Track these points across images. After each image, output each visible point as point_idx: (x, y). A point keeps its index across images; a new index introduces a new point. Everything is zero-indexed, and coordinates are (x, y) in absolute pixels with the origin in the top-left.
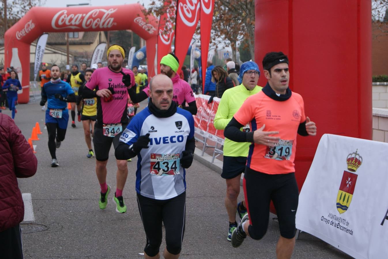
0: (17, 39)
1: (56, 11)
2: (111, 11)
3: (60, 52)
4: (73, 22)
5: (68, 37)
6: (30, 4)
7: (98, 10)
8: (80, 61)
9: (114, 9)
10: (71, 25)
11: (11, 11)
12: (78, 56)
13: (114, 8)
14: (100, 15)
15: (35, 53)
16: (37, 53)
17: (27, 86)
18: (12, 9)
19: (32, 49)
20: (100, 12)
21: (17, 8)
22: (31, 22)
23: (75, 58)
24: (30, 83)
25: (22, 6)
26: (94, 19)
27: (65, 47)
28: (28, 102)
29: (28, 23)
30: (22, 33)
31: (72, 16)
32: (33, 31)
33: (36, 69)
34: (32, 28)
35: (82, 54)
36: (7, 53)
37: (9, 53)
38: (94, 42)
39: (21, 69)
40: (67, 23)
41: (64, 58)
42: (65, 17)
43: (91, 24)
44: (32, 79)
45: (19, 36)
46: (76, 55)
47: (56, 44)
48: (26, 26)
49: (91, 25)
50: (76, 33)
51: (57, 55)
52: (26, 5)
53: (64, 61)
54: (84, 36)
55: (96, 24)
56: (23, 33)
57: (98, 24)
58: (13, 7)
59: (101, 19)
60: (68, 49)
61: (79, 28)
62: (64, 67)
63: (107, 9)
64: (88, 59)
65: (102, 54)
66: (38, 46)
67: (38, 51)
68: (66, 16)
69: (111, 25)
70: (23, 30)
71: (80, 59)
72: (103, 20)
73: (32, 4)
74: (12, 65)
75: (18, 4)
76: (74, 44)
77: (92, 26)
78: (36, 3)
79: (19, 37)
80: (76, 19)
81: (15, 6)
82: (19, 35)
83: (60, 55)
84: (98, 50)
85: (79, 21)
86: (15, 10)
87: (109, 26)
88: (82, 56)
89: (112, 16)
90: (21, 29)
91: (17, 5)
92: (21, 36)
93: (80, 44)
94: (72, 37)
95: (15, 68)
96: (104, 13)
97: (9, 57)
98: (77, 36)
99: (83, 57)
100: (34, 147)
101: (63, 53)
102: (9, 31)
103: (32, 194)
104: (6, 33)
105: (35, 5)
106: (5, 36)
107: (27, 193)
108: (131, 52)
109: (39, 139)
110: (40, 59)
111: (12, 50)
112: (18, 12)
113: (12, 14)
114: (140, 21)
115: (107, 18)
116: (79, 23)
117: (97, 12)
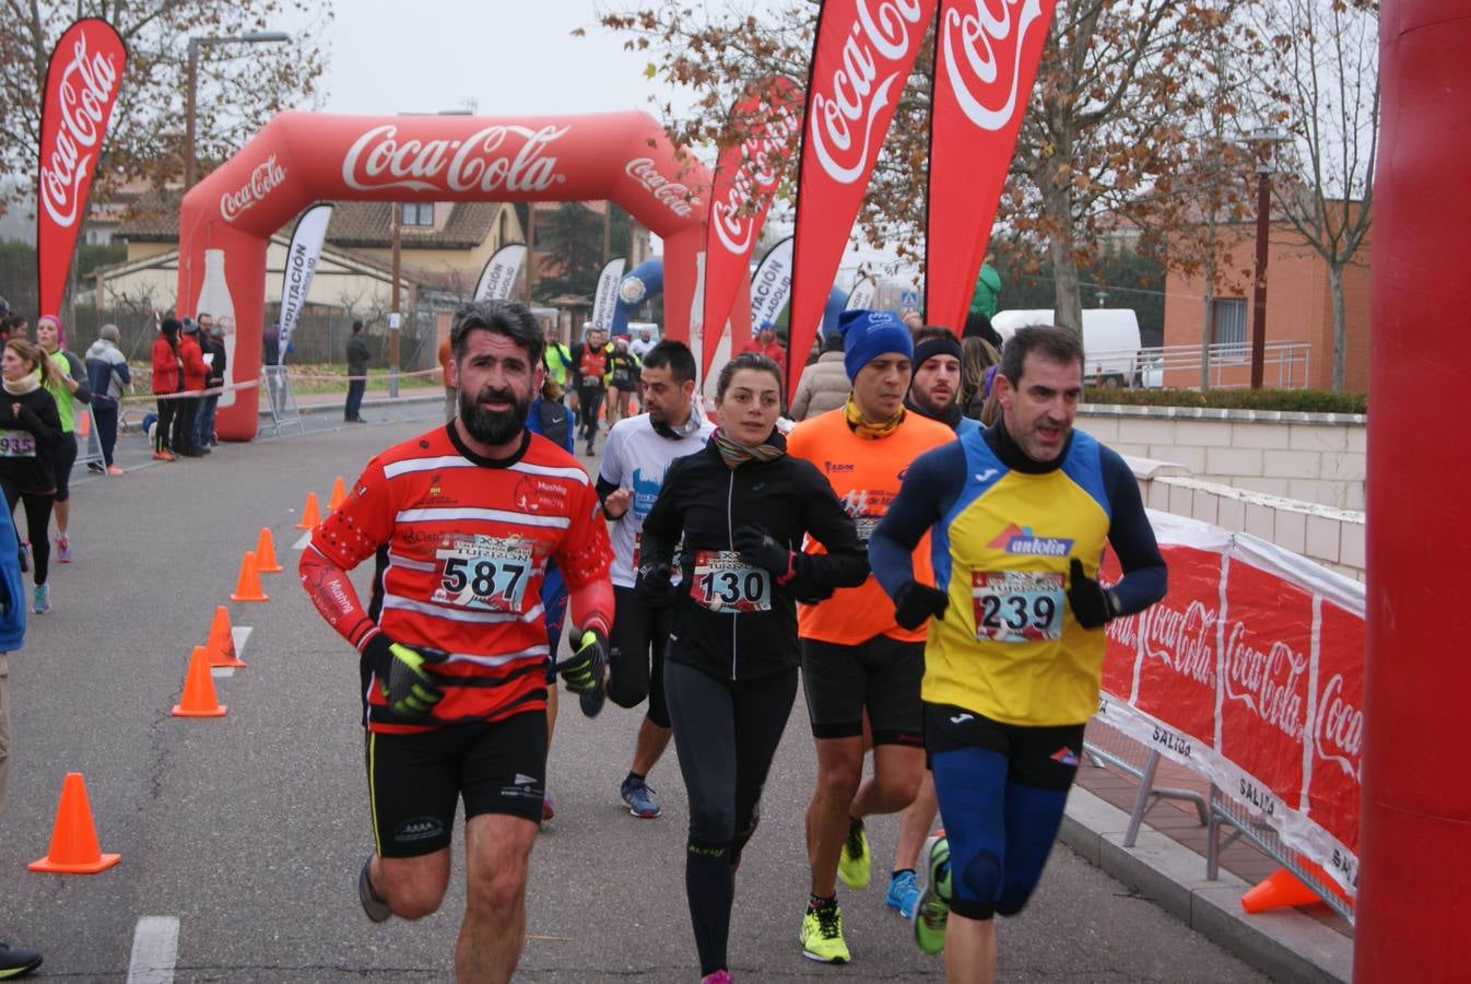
0: (228, 223)
1: (359, 130)
2: (548, 133)
3: (369, 270)
4: (416, 168)
5: (400, 222)
6: (274, 105)
7: (503, 130)
8: (436, 302)
9: (558, 129)
10: (409, 177)
11: (210, 126)
12: (430, 284)
13: (560, 123)
14: (511, 147)
15: (285, 272)
16: (290, 271)
17: (250, 383)
18: (213, 120)
19: (275, 255)
20: (509, 134)
21: (232, 115)
22: (272, 160)
23: (421, 292)
25: (249, 110)
26: (490, 160)
27: (387, 255)
28: (253, 436)
29: (264, 166)
30: (240, 200)
31: (413, 145)
32: (277, 193)
34: (274, 184)
35: (441, 278)
36: (188, 265)
37: (194, 266)
38: (483, 242)
39: (234, 323)
40: (396, 170)
41: (385, 290)
42: (389, 149)
43: (477, 179)
45: (232, 210)
46: (424, 282)
47: (358, 244)
48: (256, 173)
49: (474, 183)
50: (426, 210)
51: (362, 279)
52: (260, 106)
53: (383, 301)
54: (453, 220)
55: (496, 177)
56: (244, 200)
57: (502, 177)
58: (219, 112)
59: (511, 161)
60: (397, 259)
61: (437, 191)
62: (382, 319)
63: (536, 125)
64: (460, 297)
65: (511, 283)
66: (295, 247)
67: (296, 263)
68: (394, 144)
69: (546, 181)
70: (246, 188)
71: (435, 295)
73: (281, 106)
74: (202, 308)
75: (235, 102)
76: (418, 245)
77: (479, 185)
78: (294, 102)
79: (229, 214)
80: (427, 158)
81: (227, 112)
82: (231, 206)
83: (372, 281)
84: (498, 268)
85: (438, 165)
86: (224, 122)
87: (540, 185)
88: (443, 284)
89: (550, 150)
90: (237, 183)
91: (232, 108)
92: (237, 209)
93: (439, 245)
94: (413, 222)
96: (524, 140)
97: (192, 283)
98: (430, 222)
99: (444, 290)
100: (241, 635)
101: (381, 274)
102: (198, 189)
103: (183, 920)
104: (187, 198)
105: (291, 106)
106: (181, 209)
107: (162, 914)
108: (608, 278)
109: (265, 597)
110: (300, 291)
111: (203, 256)
112: (234, 131)
113: (213, 138)
114: (645, 171)
115: (533, 157)
116: (437, 170)
117: (498, 137)
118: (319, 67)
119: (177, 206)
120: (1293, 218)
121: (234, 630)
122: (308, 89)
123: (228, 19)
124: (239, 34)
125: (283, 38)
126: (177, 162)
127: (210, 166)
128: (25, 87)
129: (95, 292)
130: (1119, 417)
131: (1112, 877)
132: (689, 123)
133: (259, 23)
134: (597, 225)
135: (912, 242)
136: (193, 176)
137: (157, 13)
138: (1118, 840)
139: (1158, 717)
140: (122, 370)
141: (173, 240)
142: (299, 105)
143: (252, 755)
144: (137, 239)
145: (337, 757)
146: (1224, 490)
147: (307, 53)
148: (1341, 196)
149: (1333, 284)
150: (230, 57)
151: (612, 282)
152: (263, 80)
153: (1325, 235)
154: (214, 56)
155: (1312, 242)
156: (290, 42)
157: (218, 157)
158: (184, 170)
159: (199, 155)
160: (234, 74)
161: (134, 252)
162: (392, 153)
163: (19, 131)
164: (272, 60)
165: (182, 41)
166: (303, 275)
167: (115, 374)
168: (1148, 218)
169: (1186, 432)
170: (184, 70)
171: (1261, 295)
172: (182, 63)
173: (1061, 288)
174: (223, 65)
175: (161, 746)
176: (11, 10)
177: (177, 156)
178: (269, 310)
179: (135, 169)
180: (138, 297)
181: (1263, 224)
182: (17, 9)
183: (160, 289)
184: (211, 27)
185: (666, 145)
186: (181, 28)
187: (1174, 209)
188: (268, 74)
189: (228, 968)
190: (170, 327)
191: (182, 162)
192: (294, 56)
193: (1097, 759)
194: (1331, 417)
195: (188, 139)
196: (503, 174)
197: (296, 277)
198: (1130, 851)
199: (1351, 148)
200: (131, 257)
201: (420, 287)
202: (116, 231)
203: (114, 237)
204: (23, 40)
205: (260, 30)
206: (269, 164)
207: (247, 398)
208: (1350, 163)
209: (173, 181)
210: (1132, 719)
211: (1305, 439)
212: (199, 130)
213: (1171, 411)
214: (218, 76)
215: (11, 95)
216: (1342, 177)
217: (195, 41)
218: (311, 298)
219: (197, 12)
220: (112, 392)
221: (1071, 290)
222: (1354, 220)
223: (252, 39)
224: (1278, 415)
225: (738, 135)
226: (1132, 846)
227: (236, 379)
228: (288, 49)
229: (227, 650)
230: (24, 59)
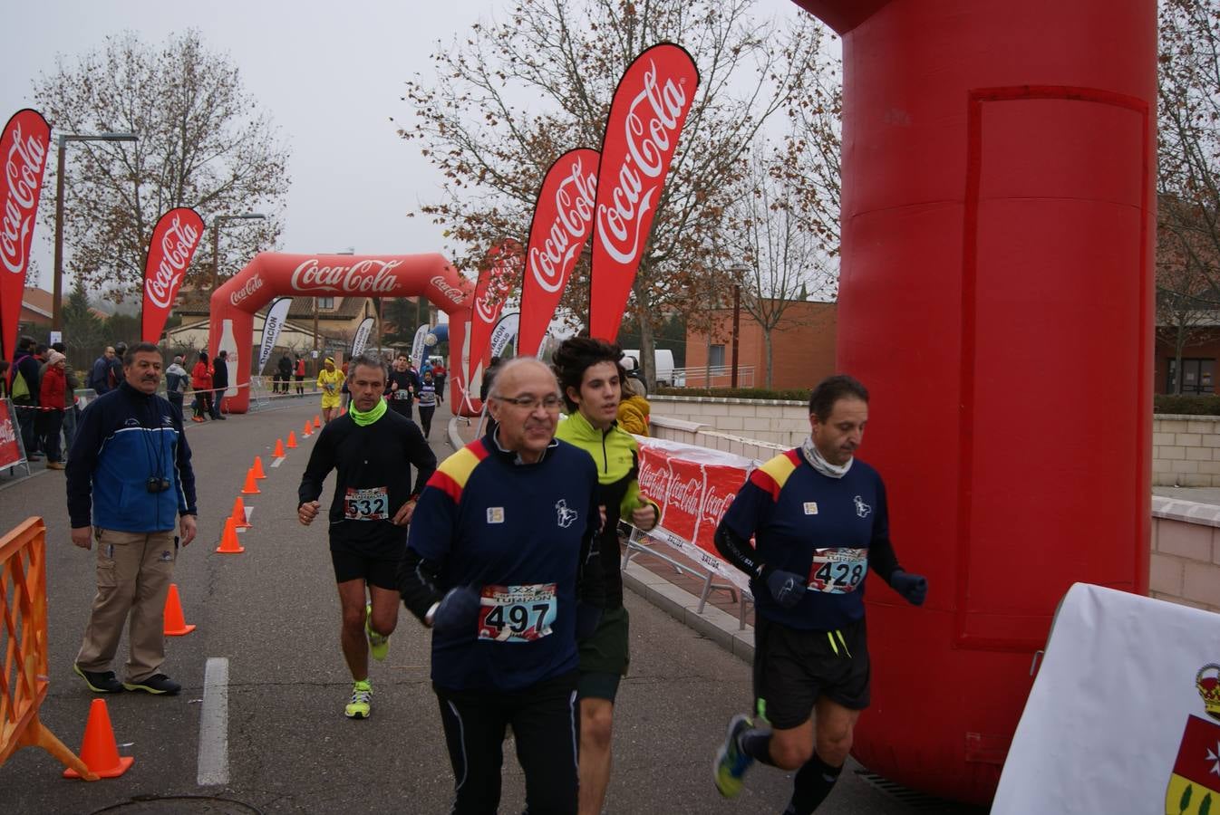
0: (232, 305)
1: (299, 260)
2: (394, 263)
3: (303, 330)
4: (328, 280)
5: (317, 307)
6: (256, 249)
7: (371, 262)
8: (335, 346)
9: (397, 262)
10: (324, 284)
11: (225, 259)
12: (331, 337)
13: (398, 259)
14: (374, 270)
15: (263, 331)
16: (266, 330)
17: (245, 384)
18: (226, 256)
19: (258, 323)
20: (374, 264)
21: (235, 254)
22: (257, 276)
23: (327, 341)
24: (252, 378)
25: (244, 251)
26: (364, 276)
27: (311, 323)
28: (246, 410)
29: (252, 279)
30: (240, 295)
31: (326, 269)
32: (259, 292)
33: (265, 356)
34: (257, 287)
35: (337, 333)
36: (215, 327)
37: (217, 328)
38: (357, 316)
39: (237, 356)
40: (318, 281)
42: (314, 270)
43: (359, 285)
44: (255, 372)
45: (236, 300)
46: (329, 336)
47: (296, 317)
48: (249, 281)
49: (357, 287)
50: (329, 301)
51: (299, 334)
52: (250, 249)
53: (309, 344)
54: (342, 306)
55: (367, 285)
56: (242, 295)
57: (370, 285)
58: (229, 253)
59: (375, 276)
60: (316, 324)
61: (338, 290)
62: (308, 353)
63: (387, 260)
65: (367, 336)
66: (269, 318)
67: (270, 326)
68: (317, 269)
69: (392, 287)
70: (243, 290)
73: (260, 249)
74: (221, 349)
76: (326, 318)
77: (359, 288)
79: (235, 302)
81: (232, 252)
82: (235, 298)
83: (303, 335)
84: (363, 330)
85: (337, 279)
86: (231, 257)
87: (389, 289)
88: (338, 337)
89: (393, 272)
91: (236, 250)
92: (239, 300)
93: (336, 318)
94: (323, 306)
95: (228, 353)
96: (382, 267)
97: (216, 335)
98: (332, 305)
99: (339, 339)
100: (249, 510)
101: (308, 332)
102: (219, 290)
103: (230, 660)
104: (214, 294)
105: (265, 250)
106: (211, 300)
107: (219, 656)
108: (420, 333)
109: (259, 491)
110: (273, 339)
111: (222, 322)
112: (237, 262)
113: (226, 265)
114: (439, 282)
115: (385, 275)
116: (338, 281)
117: (368, 265)
118: (279, 231)
119: (209, 299)
120: (747, 307)
121: (245, 508)
122: (273, 242)
123: (234, 207)
124: (239, 215)
125: (262, 217)
126: (208, 277)
127: (223, 279)
128: (132, 239)
129: (165, 340)
130: (675, 402)
131: (692, 628)
132: (464, 259)
133: (249, 209)
134: (413, 308)
135: (571, 317)
136: (216, 283)
137: (198, 204)
138: (694, 610)
139: (705, 549)
140: (185, 378)
141: (208, 315)
142: (268, 249)
143: (258, 573)
144: (187, 314)
145: (302, 573)
146: (732, 437)
147: (273, 224)
148: (770, 297)
149: (767, 337)
150: (235, 225)
151: (422, 336)
152: (251, 237)
153: (762, 315)
154: (227, 225)
155: (757, 318)
156: (265, 219)
157: (229, 274)
158: (212, 280)
159: (219, 273)
160: (237, 234)
161: (185, 320)
162: (316, 273)
163: (129, 261)
164: (256, 227)
165: (211, 217)
166: (276, 332)
167: (182, 381)
168: (684, 307)
169: (707, 409)
170: (212, 232)
171: (736, 343)
172: (211, 228)
173: (645, 339)
174: (231, 229)
175: (212, 568)
176: (126, 201)
177: (208, 274)
178: (255, 349)
179: (187, 280)
180: (187, 343)
181: (737, 310)
182: (129, 202)
183: (198, 339)
184: (225, 211)
185: (453, 269)
186: (211, 211)
187: (696, 303)
188: (253, 234)
189: (255, 684)
190: (203, 357)
191: (211, 276)
192: (266, 225)
193: (679, 569)
194: (775, 402)
195: (213, 266)
196: (371, 283)
197: (270, 333)
198: (701, 616)
199: (774, 273)
200: (183, 323)
201: (326, 338)
202: (176, 310)
203: (175, 313)
204: (132, 216)
205: (250, 212)
206: (255, 278)
207: (243, 392)
208: (774, 282)
209: (207, 286)
210: (693, 551)
211: (763, 412)
212: (219, 261)
213: (700, 399)
214: (229, 235)
215: (125, 244)
216: (770, 288)
217: (218, 218)
218: (277, 345)
219: (218, 203)
220: (179, 389)
221: (650, 341)
222: (776, 308)
223: (246, 217)
224: (750, 401)
225: (489, 265)
226: (701, 613)
227: (239, 382)
228: (264, 222)
229: (242, 518)
230: (132, 226)
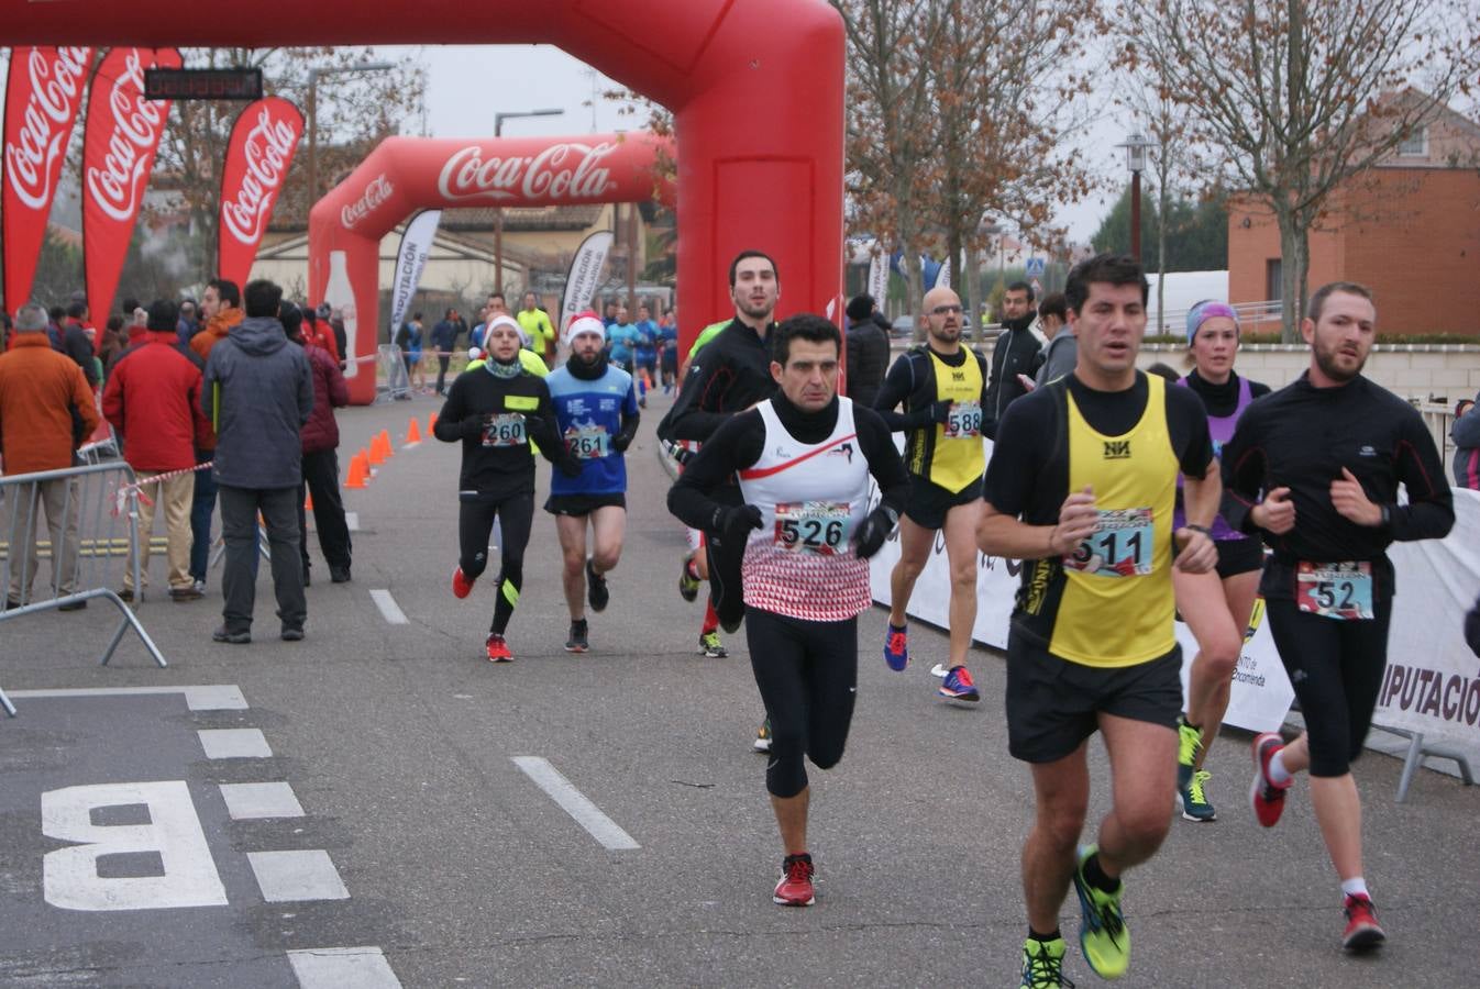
0: (343, 227)
1: (451, 150)
2: (603, 148)
4: (497, 181)
7: (566, 148)
9: (611, 145)
10: (492, 188)
12: (541, 267)
13: (610, 141)
14: (573, 161)
17: (369, 358)
20: (572, 153)
21: (346, 131)
22: (383, 180)
24: (379, 347)
25: (361, 126)
26: (556, 172)
28: (373, 401)
29: (375, 182)
30: (357, 210)
31: (494, 162)
32: (387, 204)
33: (400, 308)
34: (384, 197)
35: (554, 260)
36: (317, 265)
37: (321, 265)
39: (354, 311)
40: (481, 183)
42: (475, 166)
43: (547, 188)
45: (351, 219)
46: (534, 265)
48: (369, 190)
49: (545, 190)
51: (473, 263)
52: (370, 123)
55: (561, 187)
56: (360, 210)
57: (566, 186)
58: (335, 130)
59: (574, 171)
61: (515, 197)
63: (592, 144)
66: (405, 245)
67: (407, 257)
68: (479, 161)
69: (602, 187)
70: (361, 201)
72: (579, 175)
74: (327, 299)
75: (349, 121)
77: (548, 191)
78: (400, 120)
79: (349, 222)
80: (506, 172)
82: (349, 216)
85: (513, 179)
86: (339, 138)
87: (597, 191)
89: (603, 163)
92: (355, 218)
97: (321, 276)
102: (322, 203)
104: (314, 211)
106: (309, 220)
110: (412, 281)
111: (329, 256)
115: (592, 167)
116: (514, 182)
117: (563, 152)
118: (421, 87)
160: (347, 95)
162: (477, 169)
166: (415, 268)
174: (337, 88)
178: (382, 297)
188: (376, 93)
196: (567, 183)
197: (408, 270)
206: (380, 181)
207: (367, 370)
214: (333, 98)
218: (420, 287)
227: (359, 353)
